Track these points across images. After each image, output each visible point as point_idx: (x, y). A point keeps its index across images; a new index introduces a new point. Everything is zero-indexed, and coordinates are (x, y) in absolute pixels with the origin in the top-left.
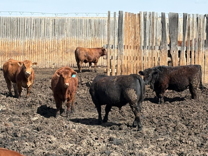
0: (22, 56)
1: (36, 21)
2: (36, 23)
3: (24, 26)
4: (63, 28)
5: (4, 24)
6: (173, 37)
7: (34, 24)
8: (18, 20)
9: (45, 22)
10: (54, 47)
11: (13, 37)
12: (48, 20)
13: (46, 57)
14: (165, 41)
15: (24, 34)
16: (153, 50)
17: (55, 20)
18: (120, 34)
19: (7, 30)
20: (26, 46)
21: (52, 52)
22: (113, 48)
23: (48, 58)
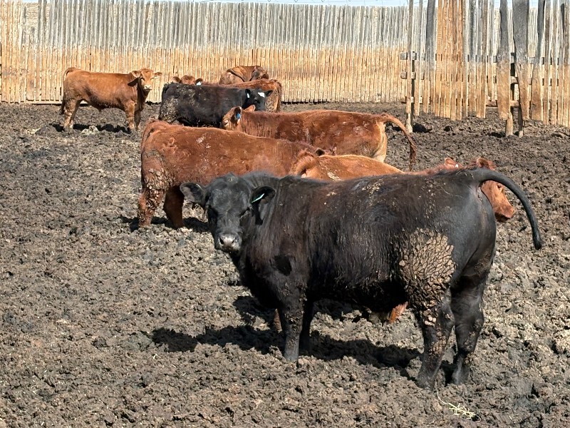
0: (313, 78)
1: (344, 12)
2: (344, 15)
3: (321, 21)
4: (400, 26)
5: (281, 18)
6: (519, 40)
7: (339, 19)
8: (309, 11)
9: (362, 14)
10: (381, 63)
11: (297, 43)
12: (369, 10)
13: (363, 81)
14: (505, 46)
15: (319, 36)
16: (485, 62)
17: (383, 9)
18: (429, 34)
19: (285, 29)
20: (323, 59)
21: (376, 71)
22: (418, 58)
23: (368, 83)
